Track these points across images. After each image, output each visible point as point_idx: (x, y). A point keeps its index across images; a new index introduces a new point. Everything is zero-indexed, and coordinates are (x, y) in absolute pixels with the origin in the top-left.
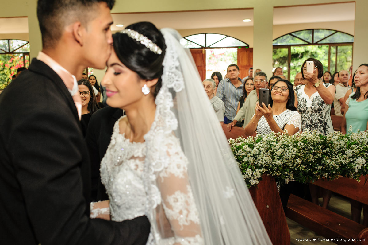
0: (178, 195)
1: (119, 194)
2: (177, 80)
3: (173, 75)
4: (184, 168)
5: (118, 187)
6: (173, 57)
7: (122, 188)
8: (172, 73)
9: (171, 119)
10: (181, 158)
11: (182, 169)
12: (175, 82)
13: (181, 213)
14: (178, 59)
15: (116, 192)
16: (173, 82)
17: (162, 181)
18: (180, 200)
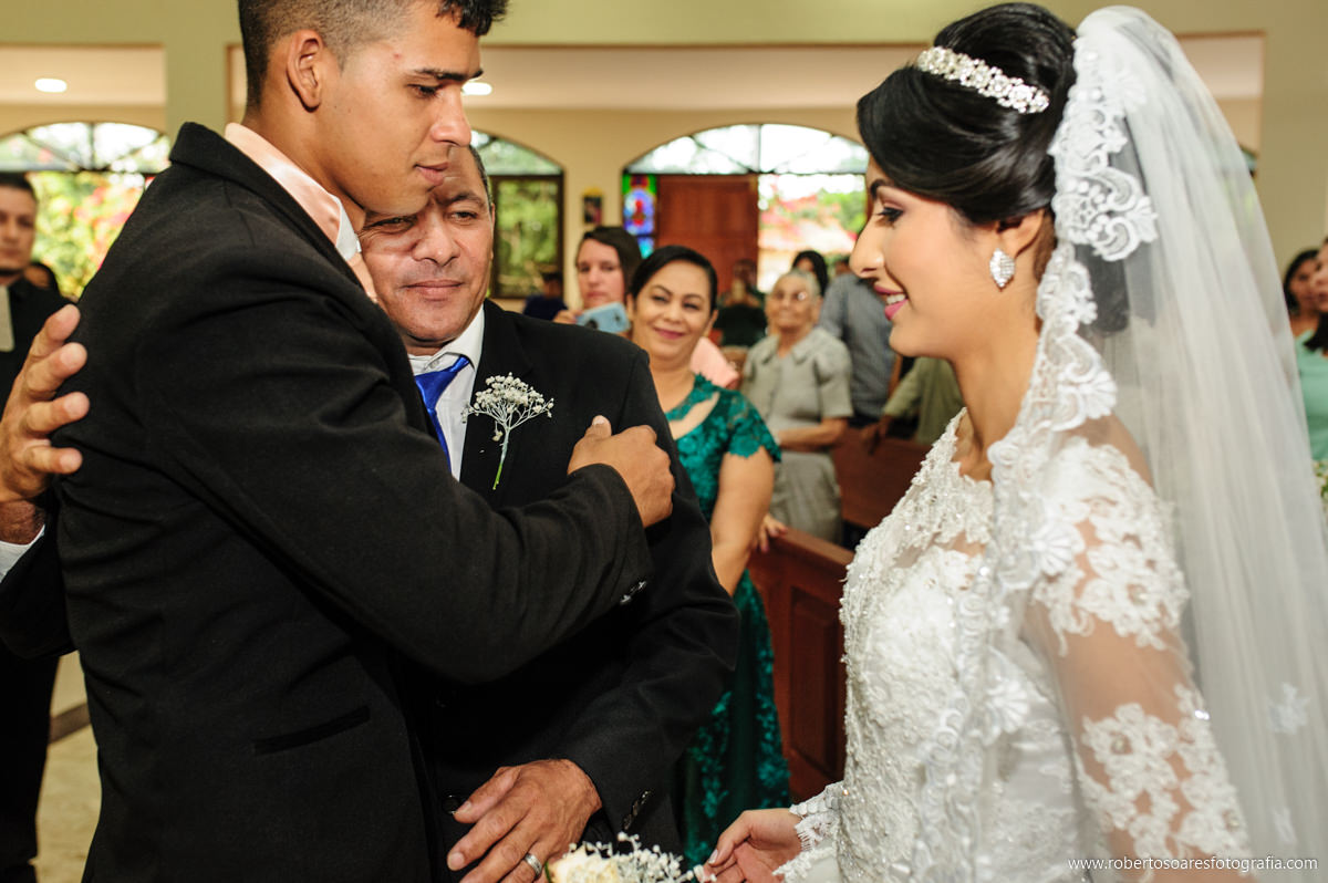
0: (1131, 718)
1: (884, 675)
2: (1110, 214)
3: (1095, 191)
4: (1162, 607)
5: (882, 647)
6: (1100, 116)
7: (897, 656)
8: (1092, 182)
9: (1083, 370)
10: (1151, 564)
11: (1151, 611)
12: (1103, 219)
13: (1144, 802)
14: (1126, 125)
15: (874, 666)
16: (1094, 221)
17: (1064, 649)
18: (1139, 744)
